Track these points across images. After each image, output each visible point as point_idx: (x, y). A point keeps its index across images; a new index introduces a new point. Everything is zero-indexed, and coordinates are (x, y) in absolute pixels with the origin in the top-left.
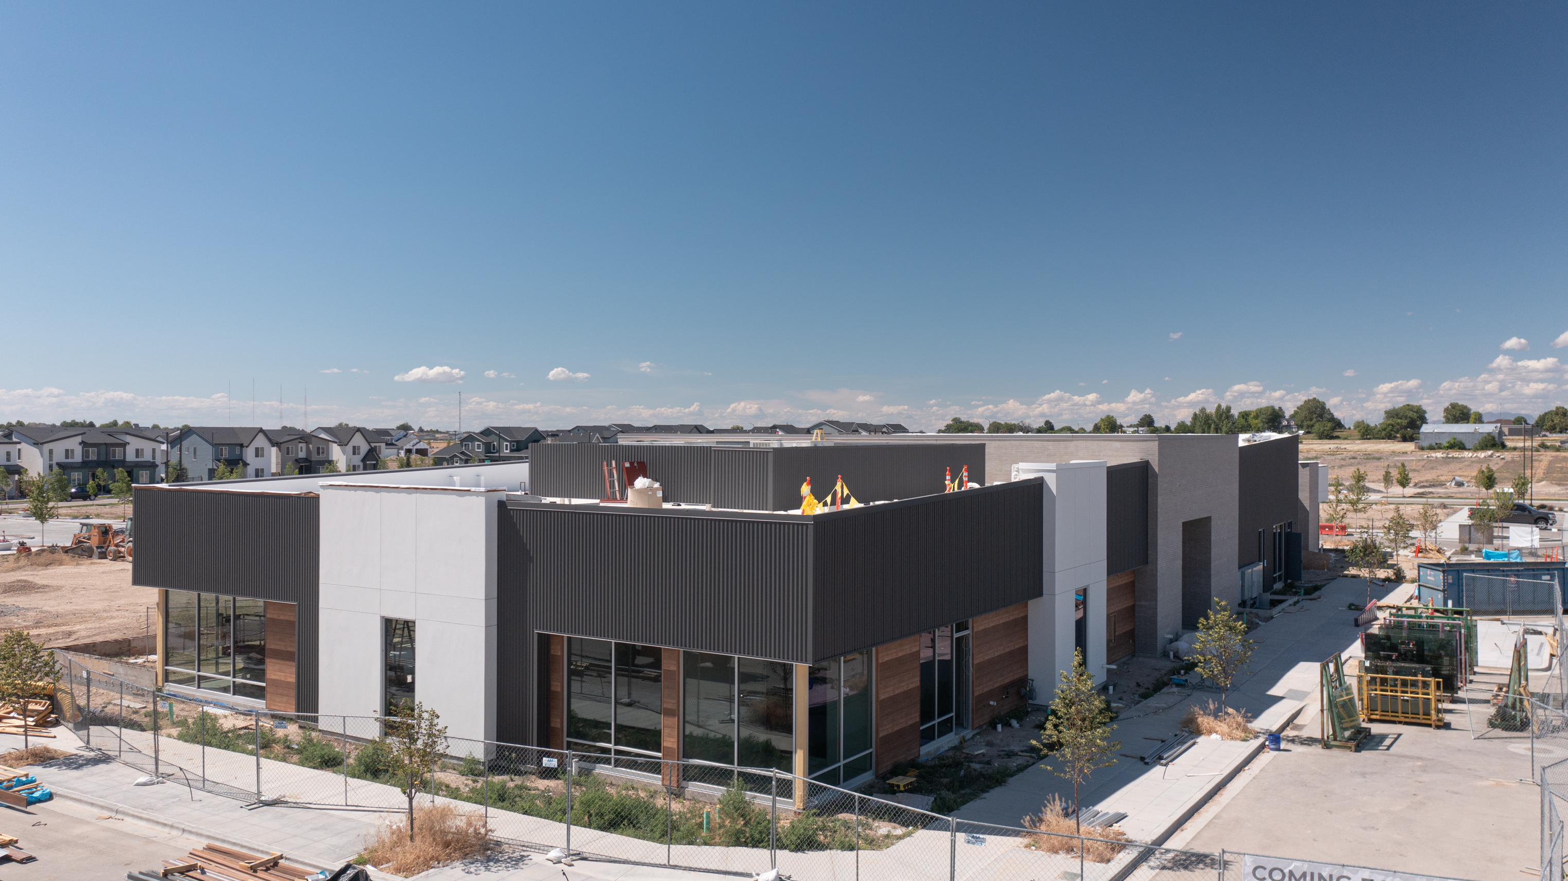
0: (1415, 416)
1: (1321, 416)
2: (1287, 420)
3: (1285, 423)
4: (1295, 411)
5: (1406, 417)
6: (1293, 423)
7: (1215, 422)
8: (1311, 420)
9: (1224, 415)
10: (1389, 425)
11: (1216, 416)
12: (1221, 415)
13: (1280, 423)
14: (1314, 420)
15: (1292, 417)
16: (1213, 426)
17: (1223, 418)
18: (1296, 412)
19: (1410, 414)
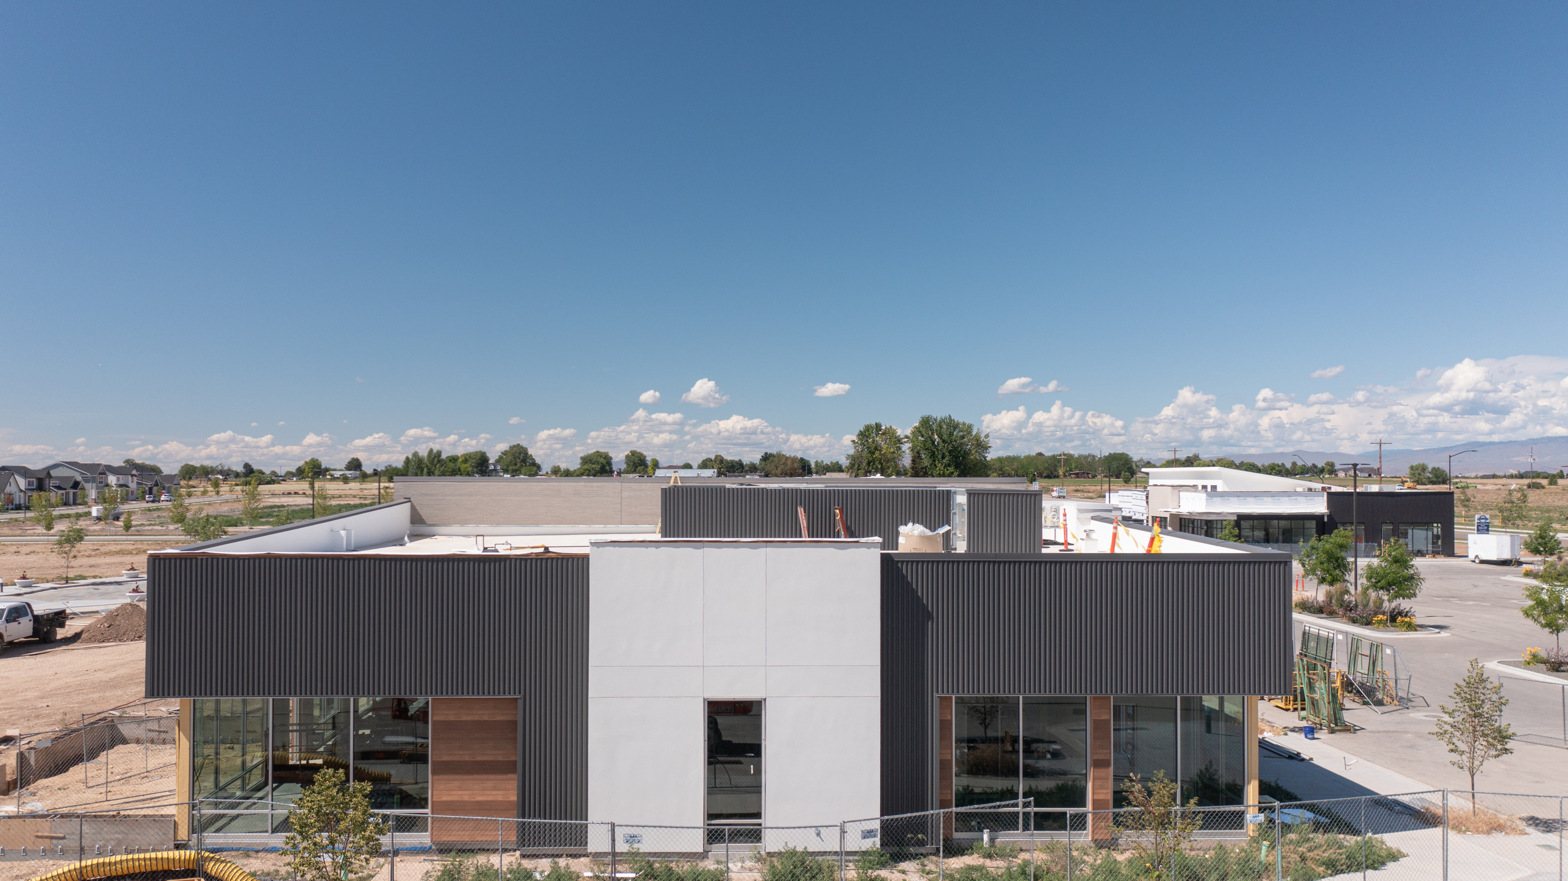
0: (604, 461)
1: (524, 461)
2: (493, 464)
3: (492, 467)
4: (499, 456)
5: (598, 463)
6: (499, 468)
7: (427, 466)
8: (516, 465)
9: (436, 459)
10: (586, 470)
11: (429, 460)
12: (433, 459)
13: (487, 467)
14: (519, 465)
15: (498, 461)
16: (425, 470)
17: (435, 462)
18: (501, 457)
19: (602, 460)
